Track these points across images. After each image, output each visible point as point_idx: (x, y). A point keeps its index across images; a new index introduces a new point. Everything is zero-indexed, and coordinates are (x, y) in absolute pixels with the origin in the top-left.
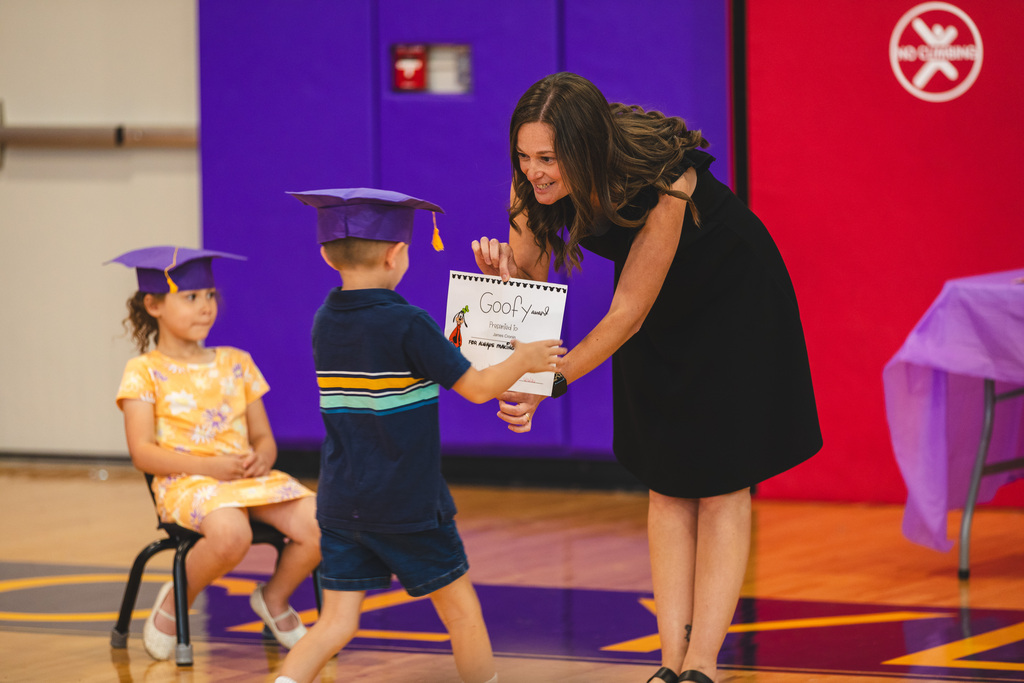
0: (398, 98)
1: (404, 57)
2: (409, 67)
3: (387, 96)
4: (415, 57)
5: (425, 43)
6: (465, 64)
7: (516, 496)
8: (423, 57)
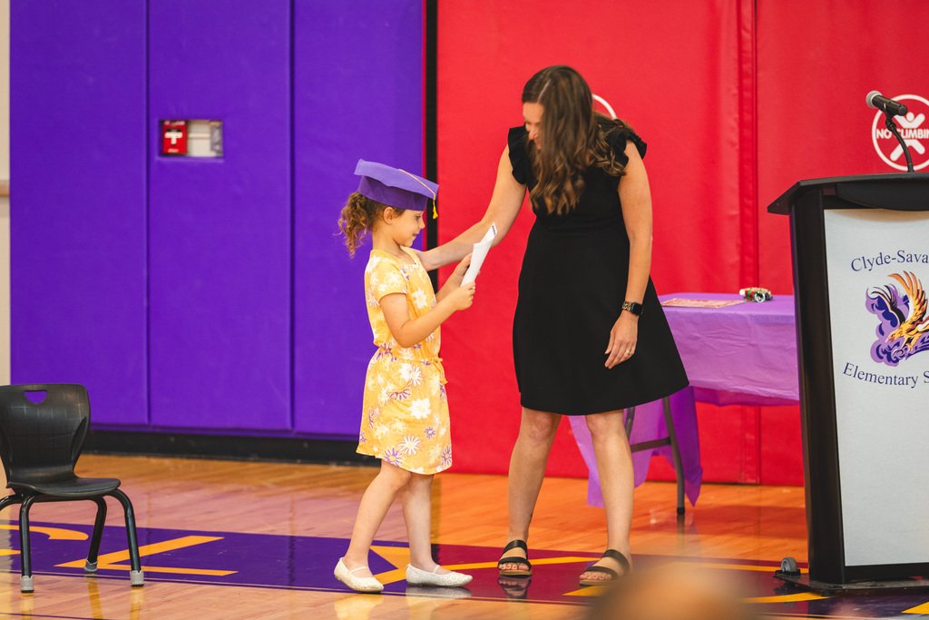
0: (165, 160)
1: (169, 129)
2: (174, 136)
3: (157, 158)
4: (179, 129)
5: (186, 120)
6: (217, 135)
7: (252, 467)
8: (184, 130)
